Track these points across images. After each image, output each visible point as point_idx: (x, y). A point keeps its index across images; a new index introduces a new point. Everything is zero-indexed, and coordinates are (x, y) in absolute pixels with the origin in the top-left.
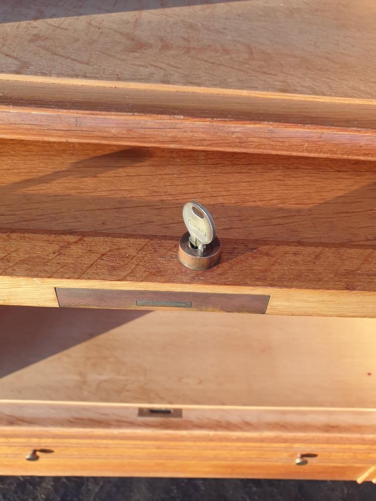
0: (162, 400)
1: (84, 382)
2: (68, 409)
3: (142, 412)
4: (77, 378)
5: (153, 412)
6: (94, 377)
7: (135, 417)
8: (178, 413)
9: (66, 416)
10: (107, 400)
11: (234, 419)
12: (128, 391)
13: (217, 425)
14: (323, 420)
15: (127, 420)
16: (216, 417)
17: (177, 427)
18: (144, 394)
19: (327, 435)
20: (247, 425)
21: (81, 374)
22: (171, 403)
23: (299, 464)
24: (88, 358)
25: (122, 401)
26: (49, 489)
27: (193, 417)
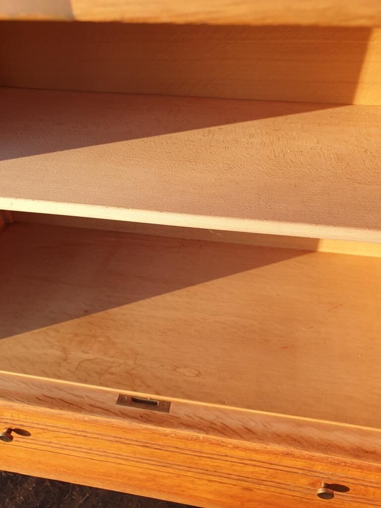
0: (148, 388)
1: (65, 360)
2: (41, 385)
3: (122, 400)
4: (58, 353)
5: (135, 401)
6: (77, 355)
7: (113, 404)
8: (165, 406)
9: (36, 392)
10: (86, 382)
11: (232, 423)
12: (112, 374)
13: (210, 427)
14: (353, 440)
15: (102, 406)
16: (211, 417)
17: (160, 422)
18: (129, 379)
19: (357, 461)
20: (248, 433)
21: (64, 350)
22: (157, 394)
23: (320, 495)
24: (76, 335)
25: (101, 385)
26: (30, 491)
27: (181, 413)
